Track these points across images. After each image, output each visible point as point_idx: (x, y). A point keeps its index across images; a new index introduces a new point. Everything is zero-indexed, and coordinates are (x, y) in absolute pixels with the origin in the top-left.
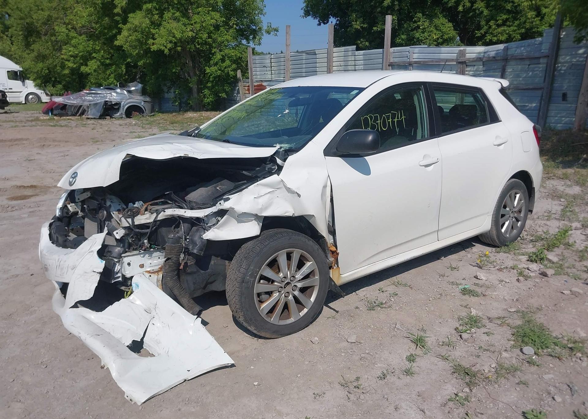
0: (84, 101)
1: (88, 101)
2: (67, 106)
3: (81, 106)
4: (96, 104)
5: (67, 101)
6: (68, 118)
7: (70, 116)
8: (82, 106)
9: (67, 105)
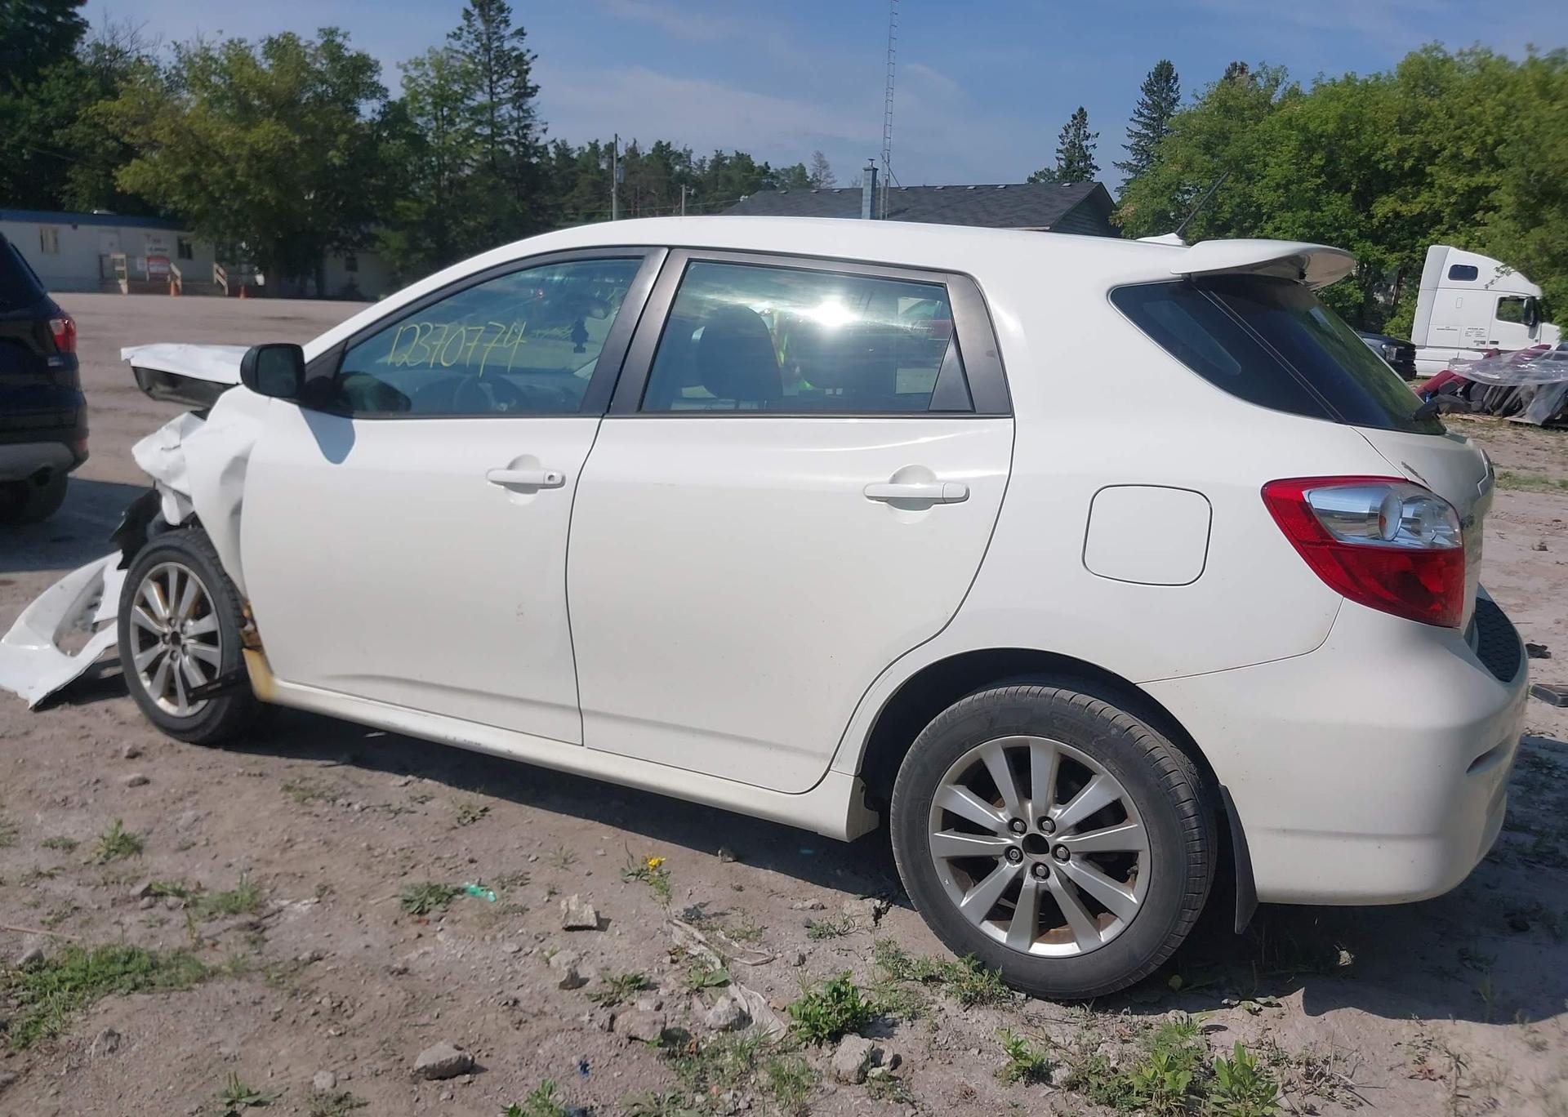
0: (1523, 375)
1: (1536, 378)
2: (1475, 386)
3: (1512, 388)
4: (1554, 386)
5: (1478, 373)
6: (1465, 417)
7: (1477, 412)
8: (1515, 387)
9: (1474, 383)
